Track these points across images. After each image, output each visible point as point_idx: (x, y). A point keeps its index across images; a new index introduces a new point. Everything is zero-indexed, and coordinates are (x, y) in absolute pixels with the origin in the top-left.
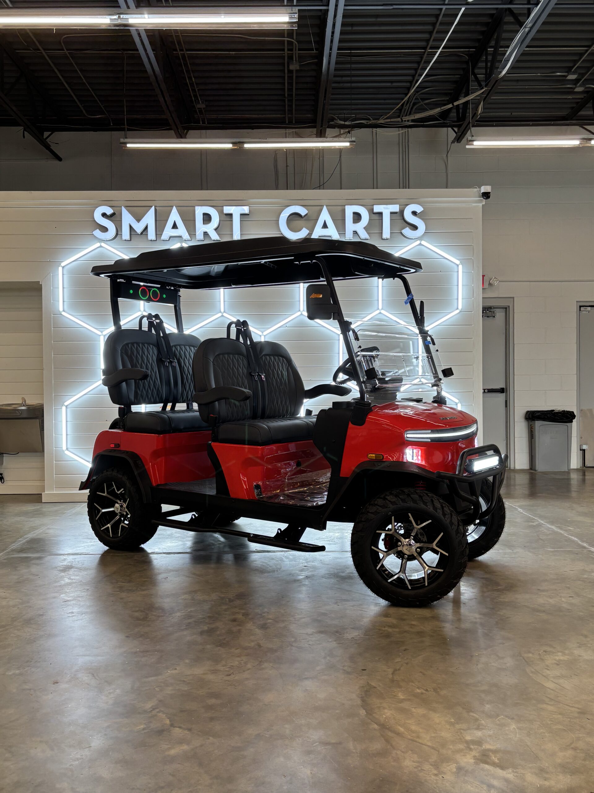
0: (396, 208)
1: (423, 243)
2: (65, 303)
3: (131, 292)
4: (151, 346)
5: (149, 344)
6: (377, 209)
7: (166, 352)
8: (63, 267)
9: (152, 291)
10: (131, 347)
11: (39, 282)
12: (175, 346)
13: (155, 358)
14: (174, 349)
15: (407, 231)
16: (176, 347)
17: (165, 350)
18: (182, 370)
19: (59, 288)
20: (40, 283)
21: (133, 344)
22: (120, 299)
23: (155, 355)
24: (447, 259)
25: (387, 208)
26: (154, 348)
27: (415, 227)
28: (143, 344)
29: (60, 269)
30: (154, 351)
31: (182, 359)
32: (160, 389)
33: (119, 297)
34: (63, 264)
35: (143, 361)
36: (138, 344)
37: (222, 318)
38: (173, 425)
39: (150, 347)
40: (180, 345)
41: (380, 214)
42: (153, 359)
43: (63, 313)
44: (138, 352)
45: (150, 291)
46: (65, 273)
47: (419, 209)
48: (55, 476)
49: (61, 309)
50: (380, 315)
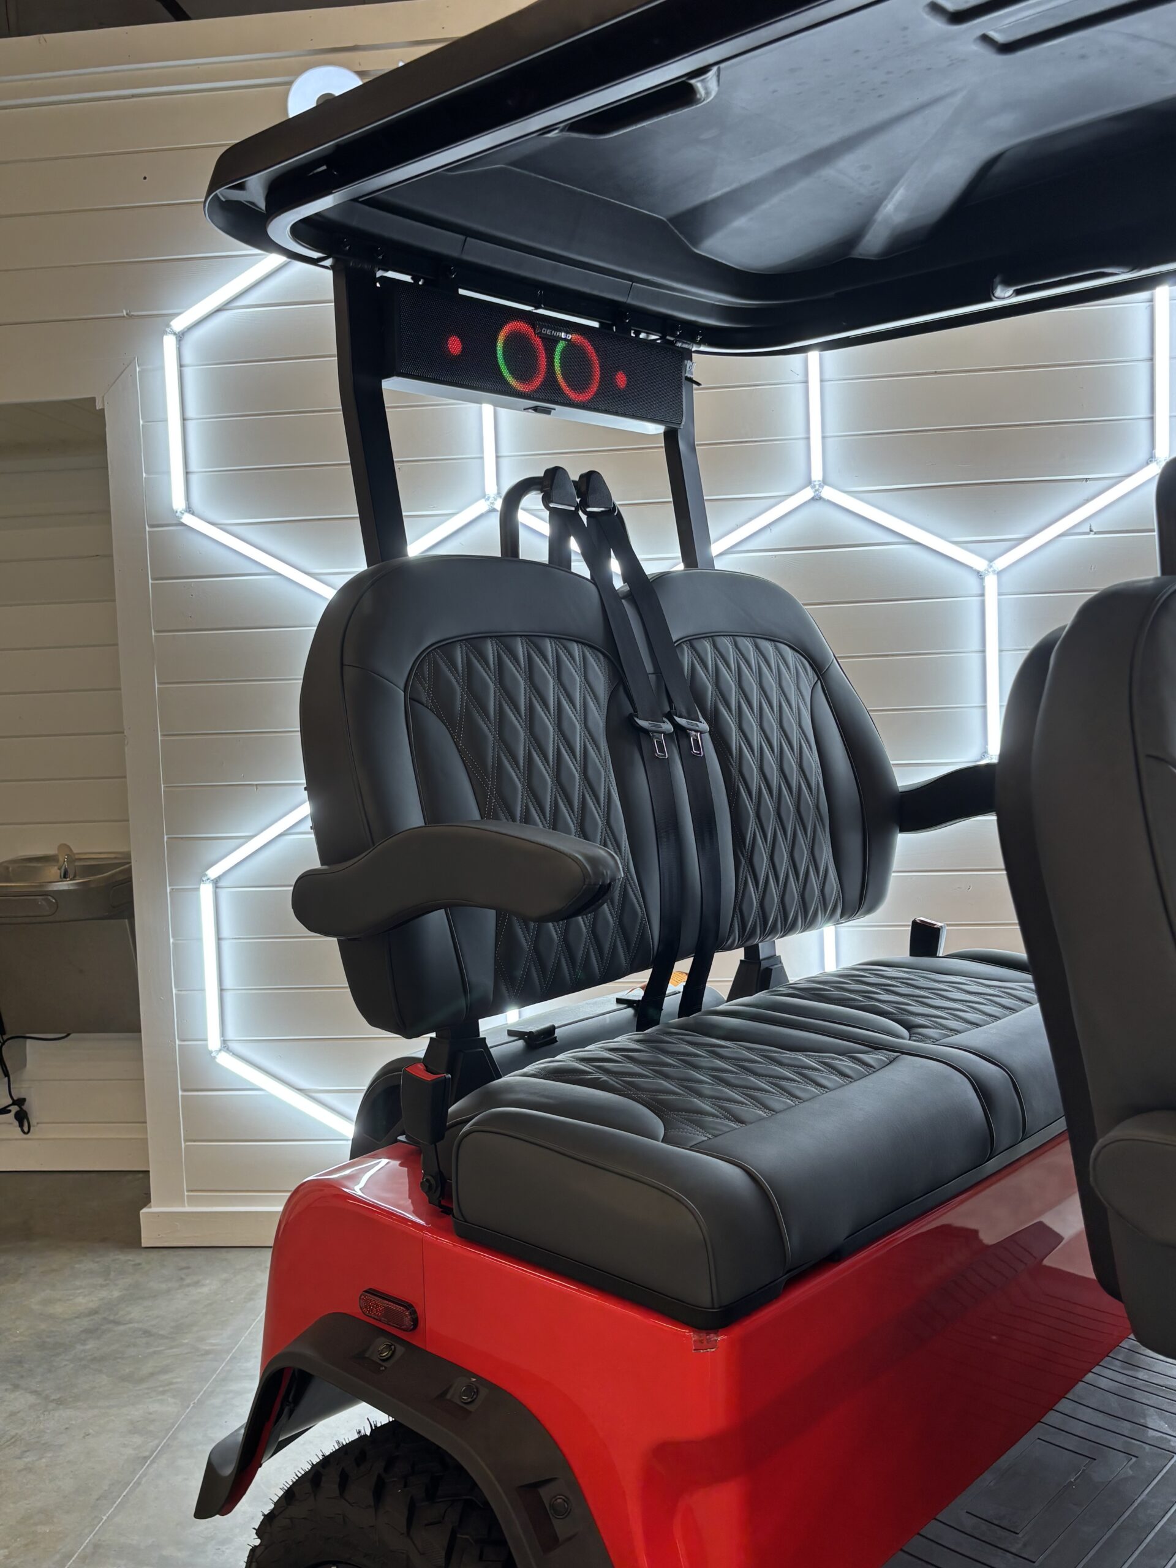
2: (194, 479)
3: (455, 345)
4: (576, 649)
5: (562, 638)
7: (652, 678)
8: (180, 337)
9: (561, 345)
10: (469, 665)
11: (93, 400)
12: (690, 641)
13: (598, 719)
14: (686, 658)
16: (697, 644)
17: (649, 668)
18: (734, 771)
19: (166, 420)
20: (98, 407)
21: (474, 642)
22: (391, 386)
23: (596, 697)
26: (591, 659)
28: (533, 639)
29: (169, 343)
30: (591, 677)
31: (730, 709)
32: (634, 898)
33: (388, 375)
34: (179, 324)
35: (536, 741)
36: (503, 639)
37: (817, 507)
38: (792, 1242)
39: (571, 656)
40: (712, 637)
42: (590, 724)
43: (188, 519)
44: (507, 694)
45: (550, 343)
46: (188, 359)
48: (186, 1146)
49: (178, 502)
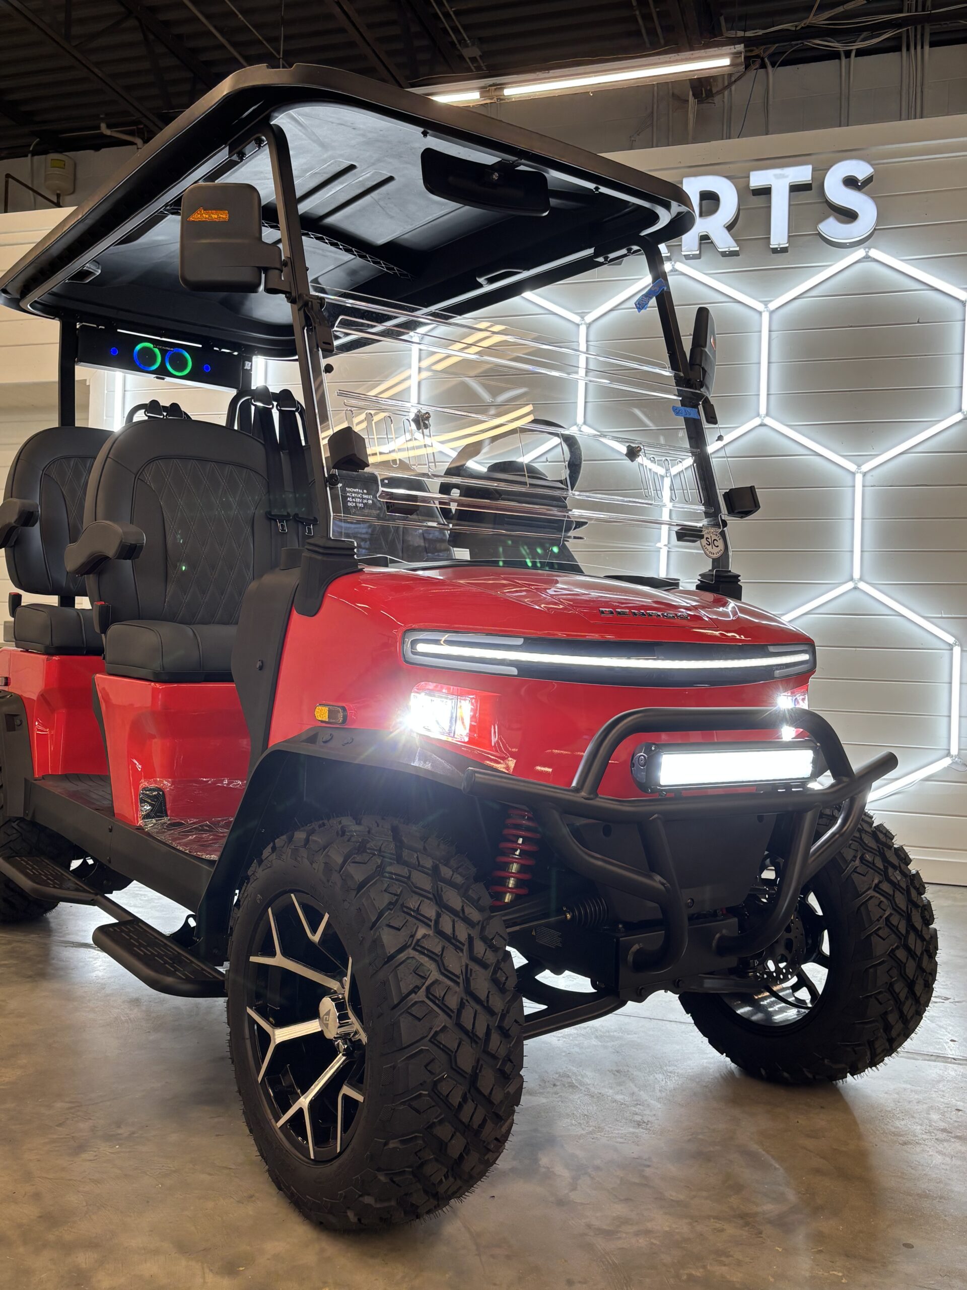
0: (803, 174)
1: (874, 253)
6: (758, 179)
11: (85, 380)
15: (831, 228)
24: (936, 290)
25: (783, 176)
27: (849, 216)
41: (766, 192)
47: (861, 170)
50: (763, 429)
